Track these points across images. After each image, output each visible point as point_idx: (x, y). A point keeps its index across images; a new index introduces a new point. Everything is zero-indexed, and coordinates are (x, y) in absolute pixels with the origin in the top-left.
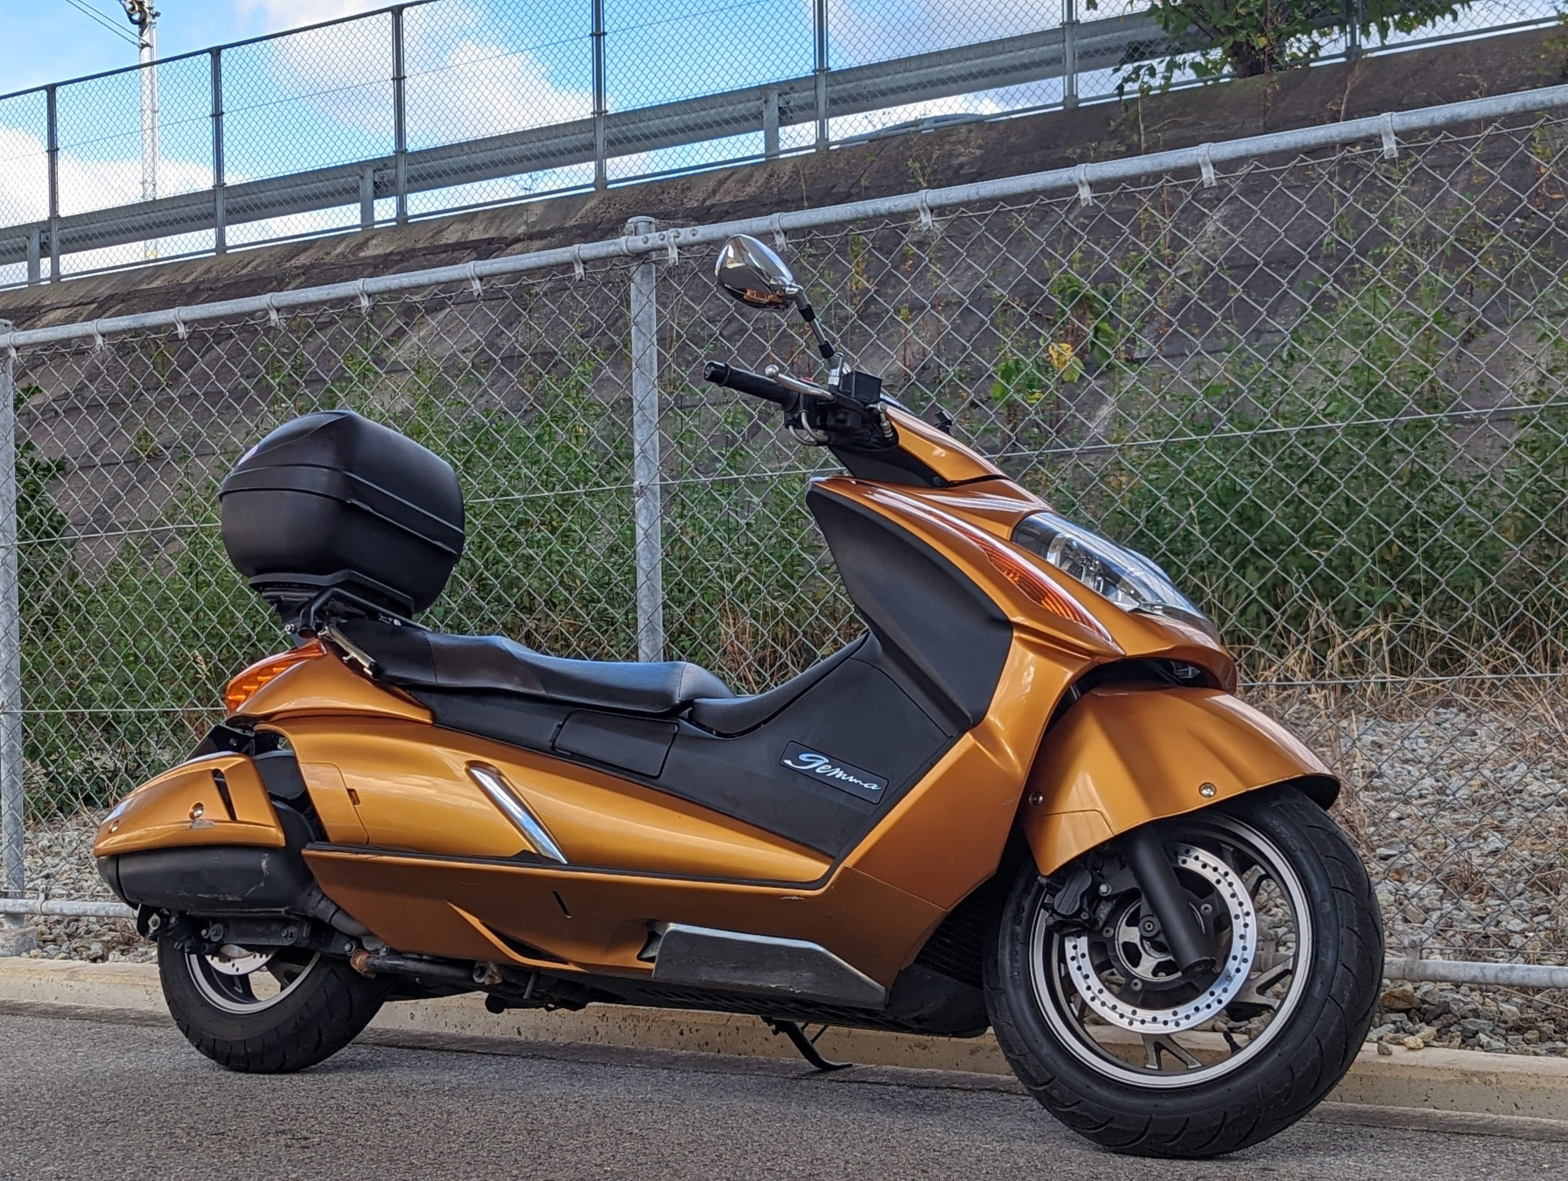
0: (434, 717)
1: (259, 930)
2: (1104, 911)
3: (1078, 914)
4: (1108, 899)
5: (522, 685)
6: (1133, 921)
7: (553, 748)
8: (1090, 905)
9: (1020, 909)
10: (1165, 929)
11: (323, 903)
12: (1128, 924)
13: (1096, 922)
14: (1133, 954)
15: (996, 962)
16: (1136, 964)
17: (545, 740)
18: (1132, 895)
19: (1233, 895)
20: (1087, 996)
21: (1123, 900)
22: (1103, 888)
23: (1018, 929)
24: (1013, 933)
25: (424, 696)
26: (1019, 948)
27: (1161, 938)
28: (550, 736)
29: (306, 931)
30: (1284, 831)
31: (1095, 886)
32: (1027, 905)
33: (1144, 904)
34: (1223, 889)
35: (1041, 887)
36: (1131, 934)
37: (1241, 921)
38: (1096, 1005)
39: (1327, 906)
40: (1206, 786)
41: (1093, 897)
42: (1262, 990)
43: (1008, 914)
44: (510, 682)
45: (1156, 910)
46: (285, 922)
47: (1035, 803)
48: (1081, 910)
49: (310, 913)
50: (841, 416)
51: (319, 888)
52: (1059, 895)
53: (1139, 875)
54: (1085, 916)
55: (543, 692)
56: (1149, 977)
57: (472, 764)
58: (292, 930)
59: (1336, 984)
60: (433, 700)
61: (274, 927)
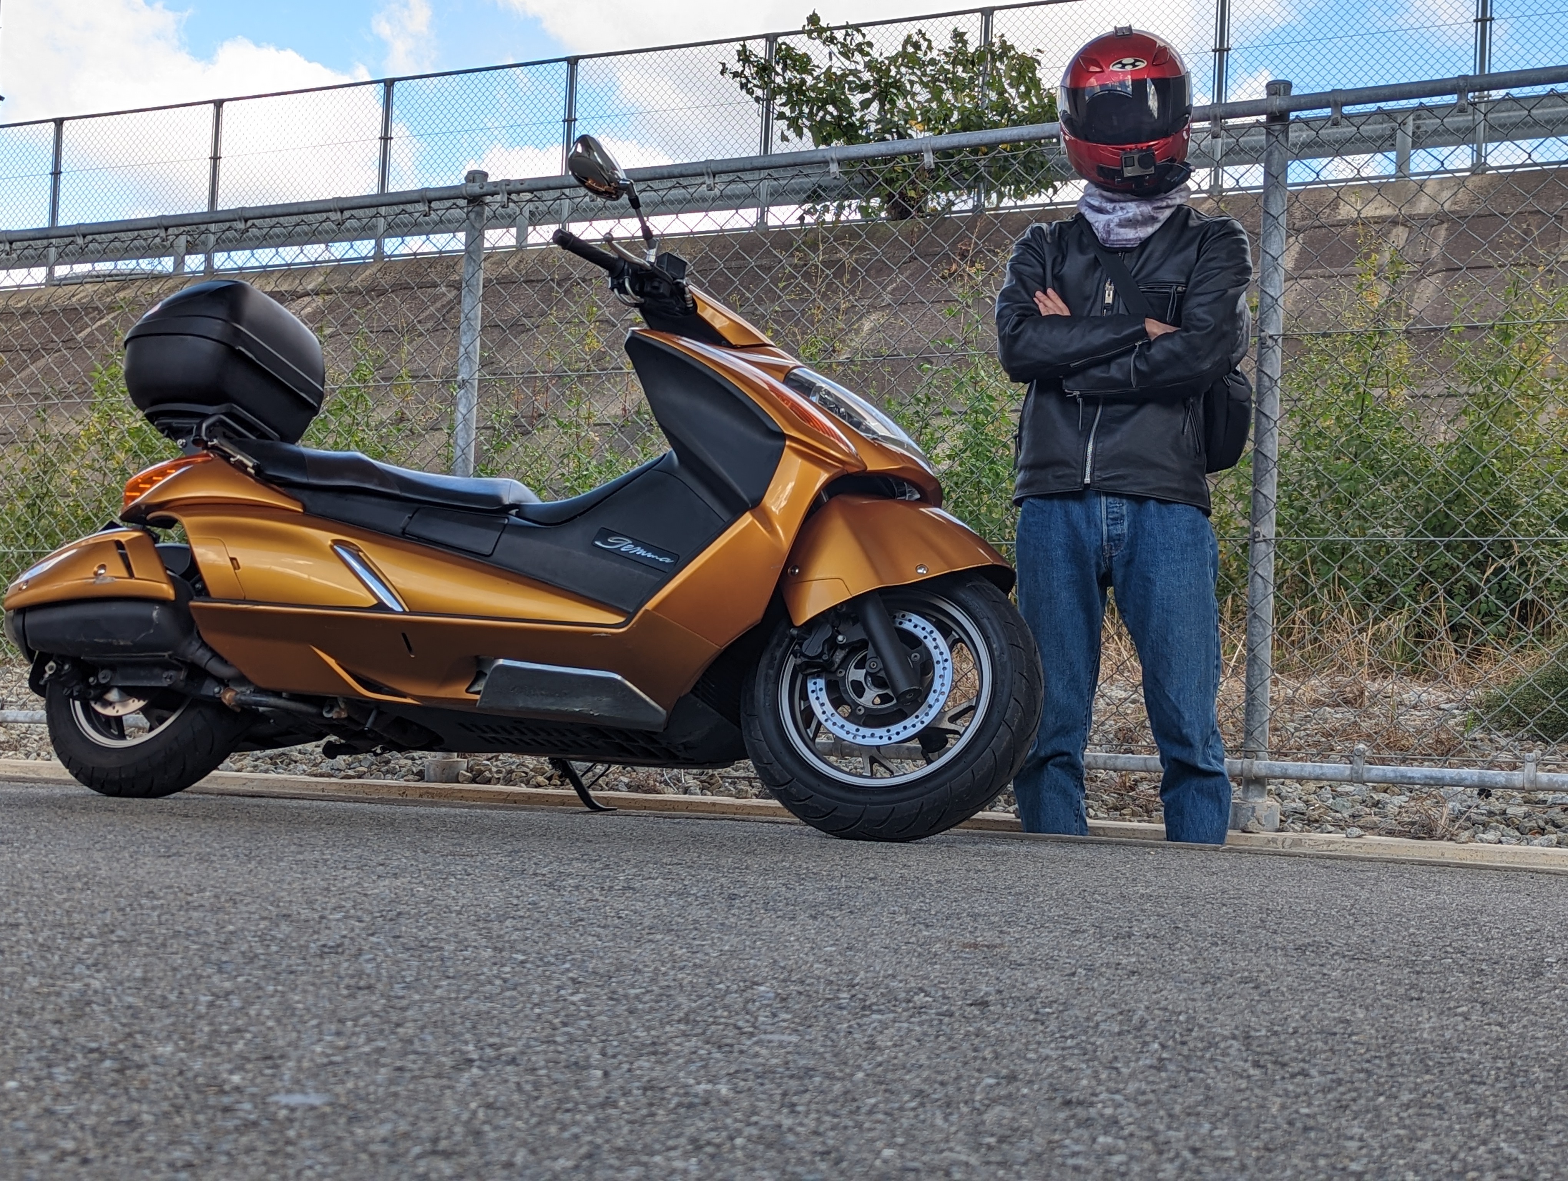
0: (304, 507)
1: (142, 673)
2: (839, 656)
3: (820, 656)
4: (843, 647)
5: (381, 485)
6: (860, 665)
7: (404, 533)
8: (829, 650)
9: (773, 658)
10: (885, 668)
11: (201, 651)
12: (856, 667)
13: (832, 663)
14: (859, 689)
15: (752, 697)
16: (860, 696)
17: (397, 527)
18: (862, 645)
19: (936, 647)
20: (822, 718)
21: (854, 648)
22: (840, 638)
23: (771, 672)
24: (767, 675)
25: (296, 492)
26: (770, 686)
27: (882, 674)
28: (402, 525)
29: (182, 675)
30: (977, 604)
31: (834, 638)
32: (778, 654)
33: (870, 652)
34: (929, 643)
35: (793, 638)
36: (858, 675)
37: (941, 665)
38: (829, 725)
39: (1005, 657)
40: (921, 566)
41: (832, 644)
42: (953, 719)
43: (764, 662)
44: (370, 482)
45: (879, 654)
46: (166, 666)
47: (793, 573)
48: (822, 653)
49: (190, 658)
50: (656, 284)
51: (200, 637)
52: (806, 643)
53: (867, 629)
54: (825, 657)
55: (398, 492)
56: (870, 705)
57: (336, 542)
58: (172, 673)
59: (1009, 712)
60: (305, 495)
61: (157, 671)
